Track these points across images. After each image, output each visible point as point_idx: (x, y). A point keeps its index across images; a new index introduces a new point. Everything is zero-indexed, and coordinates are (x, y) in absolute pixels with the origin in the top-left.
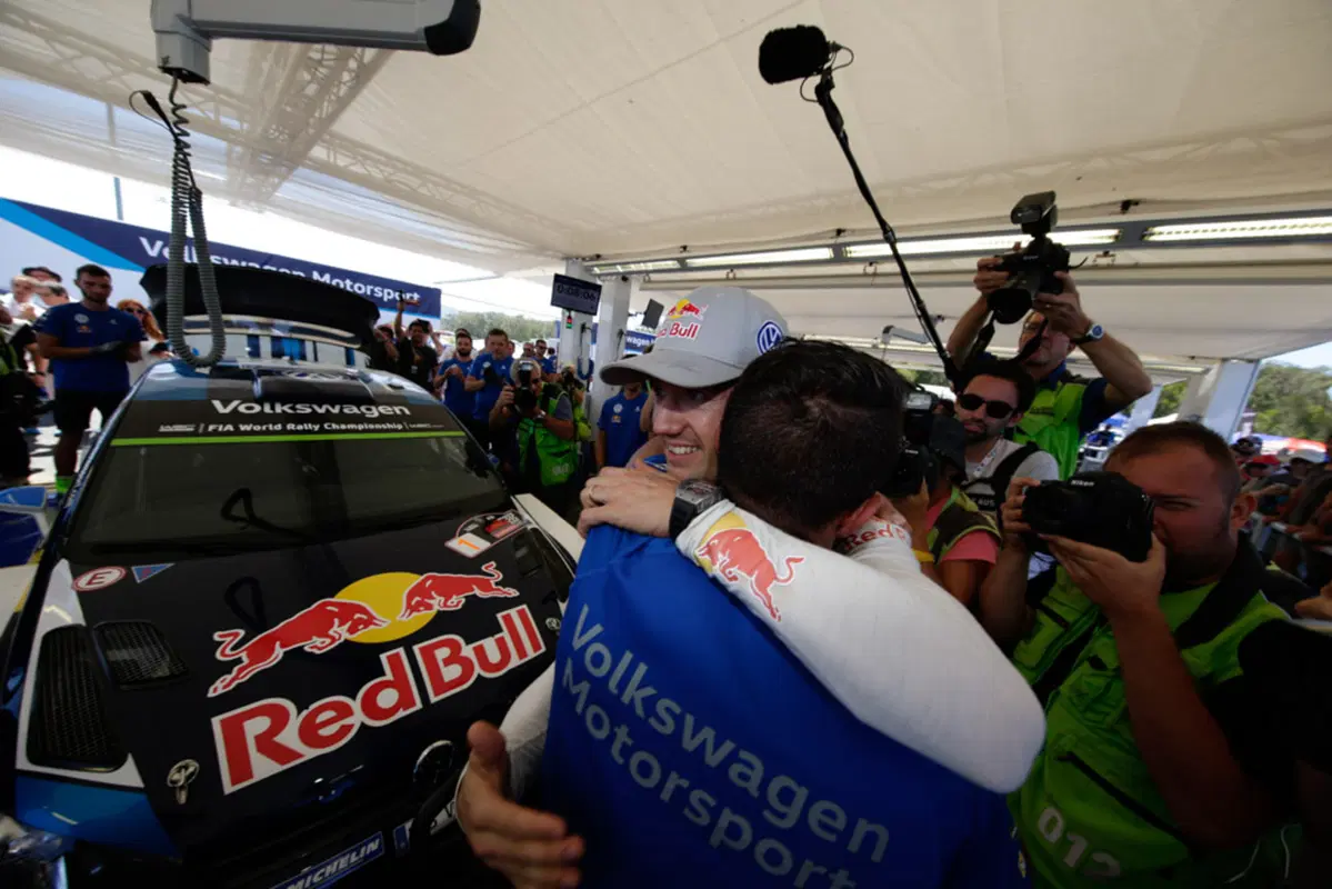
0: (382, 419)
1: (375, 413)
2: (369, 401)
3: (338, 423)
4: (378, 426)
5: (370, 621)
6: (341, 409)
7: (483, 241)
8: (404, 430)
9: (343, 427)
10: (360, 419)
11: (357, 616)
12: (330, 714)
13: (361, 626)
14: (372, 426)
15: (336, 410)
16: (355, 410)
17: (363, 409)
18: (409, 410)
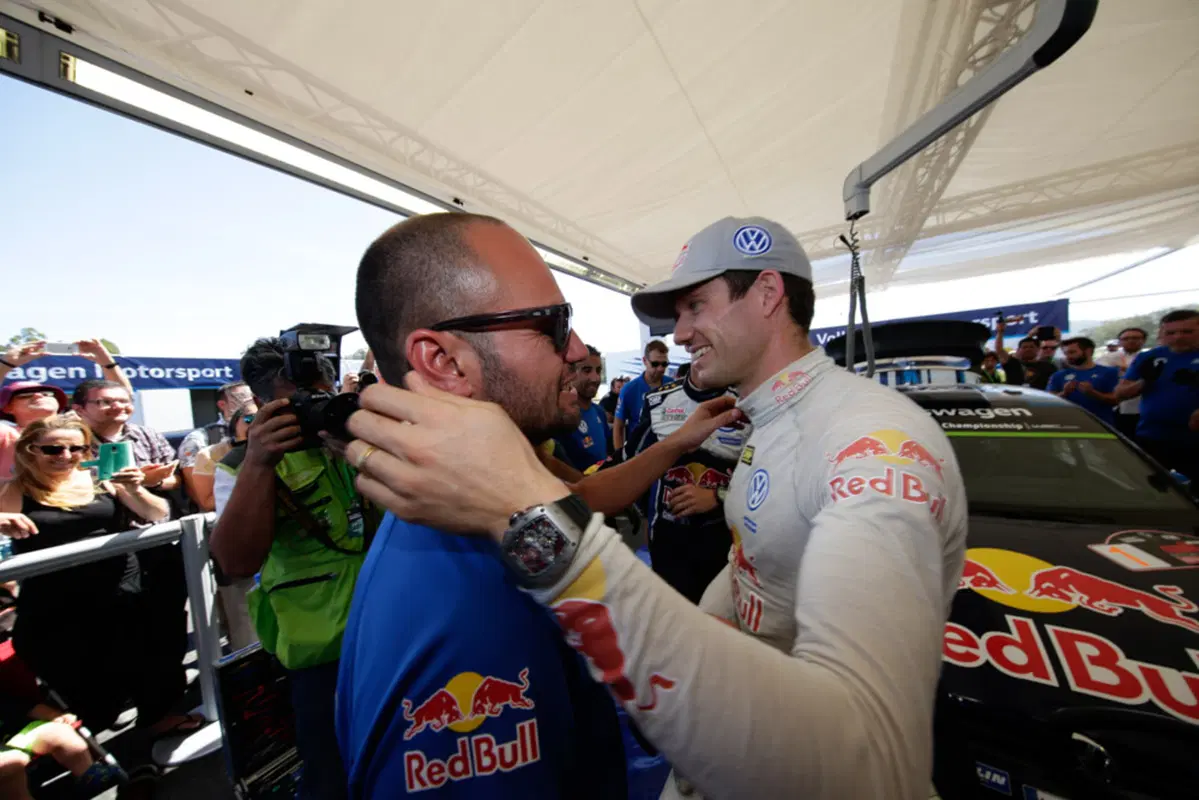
0: (998, 419)
1: (990, 414)
2: (984, 404)
3: (955, 423)
4: (994, 426)
5: (993, 583)
6: (957, 413)
7: (1145, 211)
8: (1024, 430)
9: (959, 426)
10: (977, 419)
11: (979, 574)
12: (957, 637)
13: (984, 584)
14: (987, 426)
15: (952, 413)
16: (970, 412)
17: (978, 411)
18: (1030, 410)
